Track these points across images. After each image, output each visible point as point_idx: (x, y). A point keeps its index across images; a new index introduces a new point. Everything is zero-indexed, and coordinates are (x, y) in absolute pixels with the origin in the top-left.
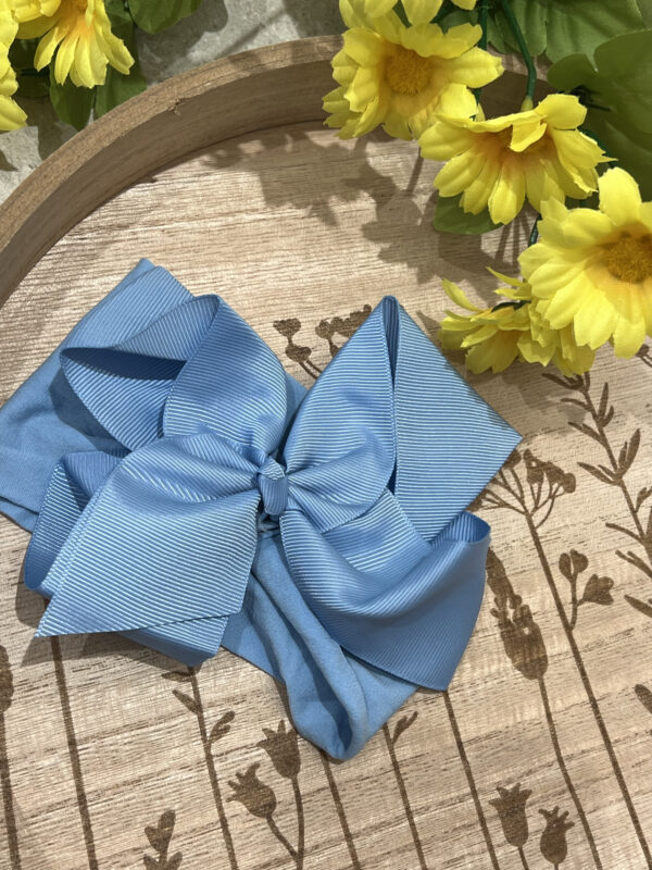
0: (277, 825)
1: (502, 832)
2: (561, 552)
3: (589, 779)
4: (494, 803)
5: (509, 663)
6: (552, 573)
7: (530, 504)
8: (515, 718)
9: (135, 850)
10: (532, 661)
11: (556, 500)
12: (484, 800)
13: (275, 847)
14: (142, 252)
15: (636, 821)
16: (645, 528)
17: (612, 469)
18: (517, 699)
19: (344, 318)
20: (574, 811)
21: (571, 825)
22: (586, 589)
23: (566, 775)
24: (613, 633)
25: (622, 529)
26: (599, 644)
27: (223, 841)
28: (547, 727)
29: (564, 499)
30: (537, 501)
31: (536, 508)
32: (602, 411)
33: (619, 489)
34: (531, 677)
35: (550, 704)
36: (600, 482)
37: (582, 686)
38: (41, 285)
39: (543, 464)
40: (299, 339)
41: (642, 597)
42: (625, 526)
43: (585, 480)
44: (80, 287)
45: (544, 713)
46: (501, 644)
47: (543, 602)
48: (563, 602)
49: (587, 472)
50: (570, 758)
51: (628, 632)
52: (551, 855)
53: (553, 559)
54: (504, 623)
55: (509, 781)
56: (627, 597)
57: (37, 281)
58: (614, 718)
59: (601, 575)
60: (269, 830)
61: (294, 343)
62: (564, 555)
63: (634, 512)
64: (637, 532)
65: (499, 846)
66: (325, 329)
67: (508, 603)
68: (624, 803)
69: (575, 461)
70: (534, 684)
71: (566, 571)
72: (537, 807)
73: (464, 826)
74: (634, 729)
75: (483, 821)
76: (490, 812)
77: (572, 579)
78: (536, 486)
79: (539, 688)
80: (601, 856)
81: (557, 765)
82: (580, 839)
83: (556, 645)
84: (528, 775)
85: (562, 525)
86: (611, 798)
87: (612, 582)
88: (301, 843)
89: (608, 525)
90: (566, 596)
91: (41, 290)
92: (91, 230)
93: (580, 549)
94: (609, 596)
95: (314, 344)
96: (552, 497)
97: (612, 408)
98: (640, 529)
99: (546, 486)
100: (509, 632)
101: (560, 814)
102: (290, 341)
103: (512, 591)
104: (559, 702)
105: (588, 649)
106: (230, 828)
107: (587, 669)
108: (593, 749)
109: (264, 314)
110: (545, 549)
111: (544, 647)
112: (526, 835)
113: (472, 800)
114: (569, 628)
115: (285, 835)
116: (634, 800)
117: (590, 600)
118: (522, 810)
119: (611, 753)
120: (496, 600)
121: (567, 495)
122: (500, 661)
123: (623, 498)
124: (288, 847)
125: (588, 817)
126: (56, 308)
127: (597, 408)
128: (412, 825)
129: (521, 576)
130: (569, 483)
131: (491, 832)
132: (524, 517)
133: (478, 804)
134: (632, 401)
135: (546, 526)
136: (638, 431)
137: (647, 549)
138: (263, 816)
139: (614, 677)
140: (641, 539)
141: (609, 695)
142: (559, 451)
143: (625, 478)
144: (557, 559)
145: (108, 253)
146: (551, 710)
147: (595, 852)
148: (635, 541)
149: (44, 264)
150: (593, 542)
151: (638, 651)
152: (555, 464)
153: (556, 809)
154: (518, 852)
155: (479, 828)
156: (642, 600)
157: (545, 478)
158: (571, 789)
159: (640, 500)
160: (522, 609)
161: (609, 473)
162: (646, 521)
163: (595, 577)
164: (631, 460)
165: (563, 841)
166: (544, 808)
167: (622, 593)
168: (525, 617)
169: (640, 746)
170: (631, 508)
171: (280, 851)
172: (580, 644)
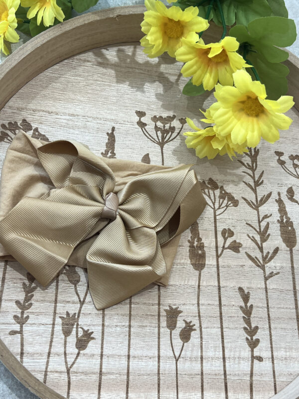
0: (78, 289)
1: (166, 323)
2: (224, 228)
3: (208, 315)
4: (166, 311)
5: (189, 262)
6: (218, 234)
7: (217, 206)
8: (185, 282)
9: (21, 279)
10: (198, 264)
11: (228, 208)
12: (162, 308)
13: (74, 297)
14: (93, 72)
15: (223, 338)
16: (262, 229)
17: (255, 204)
18: (188, 276)
19: (164, 117)
20: (197, 325)
21: (195, 330)
22: (230, 244)
23: (199, 310)
24: (236, 264)
25: (252, 227)
26: (229, 267)
27: (55, 287)
28: (197, 290)
29: (232, 209)
30: (220, 206)
31: (219, 208)
32: (258, 181)
33: (256, 212)
34: (196, 269)
35: (201, 282)
36: (249, 207)
37: (216, 279)
38: (52, 73)
39: (228, 193)
40: (143, 120)
41: (253, 255)
42: (254, 226)
43: (242, 204)
44: (66, 78)
45: (197, 284)
46: (188, 254)
47: (210, 243)
48: (219, 246)
49: (244, 201)
50: (203, 305)
51: (242, 266)
52: (183, 338)
53: (220, 229)
54: (192, 247)
55: (175, 305)
56: (246, 252)
57: (51, 72)
58: (226, 296)
59: (238, 241)
60: (74, 290)
61: (141, 120)
62: (225, 229)
63: (259, 222)
64: (258, 230)
65: (163, 327)
66: (155, 119)
67: (196, 240)
68: (220, 329)
69: (241, 196)
70: (197, 273)
71: (224, 235)
72: (183, 318)
73: (151, 315)
74: (233, 303)
75: (159, 316)
76: (163, 313)
77: (225, 239)
78: (221, 200)
79: (198, 274)
80: (203, 346)
81: (197, 305)
82: (197, 336)
83: (210, 261)
84: (183, 305)
85: (228, 218)
86: (215, 325)
87: (242, 245)
88: (85, 299)
89: (247, 224)
90: (221, 244)
91: (52, 75)
92: (77, 59)
93: (232, 229)
94: (239, 250)
95: (149, 123)
96: (227, 206)
97: (263, 181)
98: (260, 229)
99: (226, 201)
100: (193, 250)
101: (191, 324)
102: (140, 119)
103: (199, 236)
104: (205, 282)
105: (223, 267)
106: (59, 284)
107: (220, 274)
108: (213, 305)
109: (133, 107)
110: (218, 224)
111: (205, 260)
112: (175, 327)
113: (157, 307)
114: (218, 256)
115: (79, 294)
116: (224, 330)
117: (230, 249)
118: (177, 317)
119: (220, 309)
120: (191, 237)
121: (233, 207)
122: (185, 259)
123: (257, 216)
124: (79, 298)
125: (203, 330)
126: (55, 83)
127: (256, 179)
128: (130, 307)
129: (204, 231)
130: (236, 203)
131: (161, 321)
132: (213, 210)
133: (159, 309)
134: (272, 181)
135: (221, 216)
136: (271, 193)
137: (260, 237)
138: (73, 284)
139: (231, 281)
140: (259, 233)
141: (227, 286)
142: (236, 190)
143: (259, 208)
144: (222, 230)
145: (81, 69)
146: (201, 284)
147: (201, 343)
148: (256, 233)
149: (56, 67)
150: (239, 228)
151: (244, 274)
152: (232, 195)
153: (191, 322)
154: (169, 332)
155: (157, 318)
156: (252, 256)
157: (226, 199)
158: (199, 316)
159: (263, 218)
160: (201, 243)
161: (254, 204)
162: (264, 227)
163: (235, 241)
164: (265, 202)
165: (190, 335)
166: (186, 320)
167: (245, 251)
168: (201, 247)
169: (234, 310)
170: (259, 220)
171: (76, 298)
172: (221, 263)
